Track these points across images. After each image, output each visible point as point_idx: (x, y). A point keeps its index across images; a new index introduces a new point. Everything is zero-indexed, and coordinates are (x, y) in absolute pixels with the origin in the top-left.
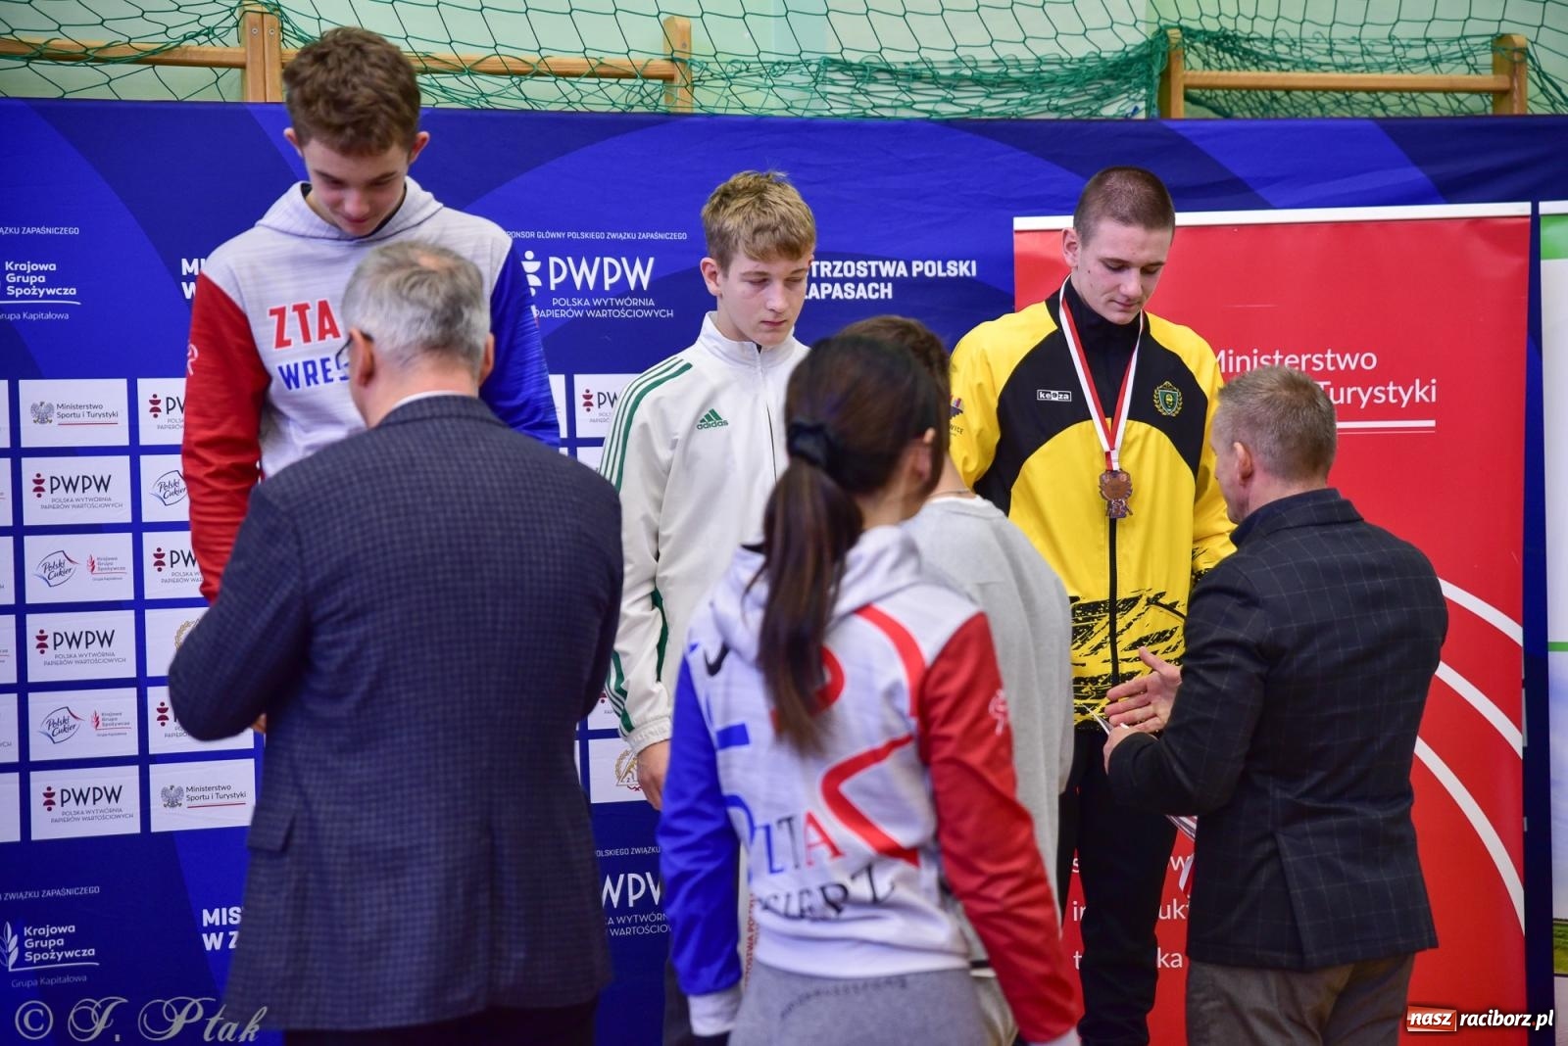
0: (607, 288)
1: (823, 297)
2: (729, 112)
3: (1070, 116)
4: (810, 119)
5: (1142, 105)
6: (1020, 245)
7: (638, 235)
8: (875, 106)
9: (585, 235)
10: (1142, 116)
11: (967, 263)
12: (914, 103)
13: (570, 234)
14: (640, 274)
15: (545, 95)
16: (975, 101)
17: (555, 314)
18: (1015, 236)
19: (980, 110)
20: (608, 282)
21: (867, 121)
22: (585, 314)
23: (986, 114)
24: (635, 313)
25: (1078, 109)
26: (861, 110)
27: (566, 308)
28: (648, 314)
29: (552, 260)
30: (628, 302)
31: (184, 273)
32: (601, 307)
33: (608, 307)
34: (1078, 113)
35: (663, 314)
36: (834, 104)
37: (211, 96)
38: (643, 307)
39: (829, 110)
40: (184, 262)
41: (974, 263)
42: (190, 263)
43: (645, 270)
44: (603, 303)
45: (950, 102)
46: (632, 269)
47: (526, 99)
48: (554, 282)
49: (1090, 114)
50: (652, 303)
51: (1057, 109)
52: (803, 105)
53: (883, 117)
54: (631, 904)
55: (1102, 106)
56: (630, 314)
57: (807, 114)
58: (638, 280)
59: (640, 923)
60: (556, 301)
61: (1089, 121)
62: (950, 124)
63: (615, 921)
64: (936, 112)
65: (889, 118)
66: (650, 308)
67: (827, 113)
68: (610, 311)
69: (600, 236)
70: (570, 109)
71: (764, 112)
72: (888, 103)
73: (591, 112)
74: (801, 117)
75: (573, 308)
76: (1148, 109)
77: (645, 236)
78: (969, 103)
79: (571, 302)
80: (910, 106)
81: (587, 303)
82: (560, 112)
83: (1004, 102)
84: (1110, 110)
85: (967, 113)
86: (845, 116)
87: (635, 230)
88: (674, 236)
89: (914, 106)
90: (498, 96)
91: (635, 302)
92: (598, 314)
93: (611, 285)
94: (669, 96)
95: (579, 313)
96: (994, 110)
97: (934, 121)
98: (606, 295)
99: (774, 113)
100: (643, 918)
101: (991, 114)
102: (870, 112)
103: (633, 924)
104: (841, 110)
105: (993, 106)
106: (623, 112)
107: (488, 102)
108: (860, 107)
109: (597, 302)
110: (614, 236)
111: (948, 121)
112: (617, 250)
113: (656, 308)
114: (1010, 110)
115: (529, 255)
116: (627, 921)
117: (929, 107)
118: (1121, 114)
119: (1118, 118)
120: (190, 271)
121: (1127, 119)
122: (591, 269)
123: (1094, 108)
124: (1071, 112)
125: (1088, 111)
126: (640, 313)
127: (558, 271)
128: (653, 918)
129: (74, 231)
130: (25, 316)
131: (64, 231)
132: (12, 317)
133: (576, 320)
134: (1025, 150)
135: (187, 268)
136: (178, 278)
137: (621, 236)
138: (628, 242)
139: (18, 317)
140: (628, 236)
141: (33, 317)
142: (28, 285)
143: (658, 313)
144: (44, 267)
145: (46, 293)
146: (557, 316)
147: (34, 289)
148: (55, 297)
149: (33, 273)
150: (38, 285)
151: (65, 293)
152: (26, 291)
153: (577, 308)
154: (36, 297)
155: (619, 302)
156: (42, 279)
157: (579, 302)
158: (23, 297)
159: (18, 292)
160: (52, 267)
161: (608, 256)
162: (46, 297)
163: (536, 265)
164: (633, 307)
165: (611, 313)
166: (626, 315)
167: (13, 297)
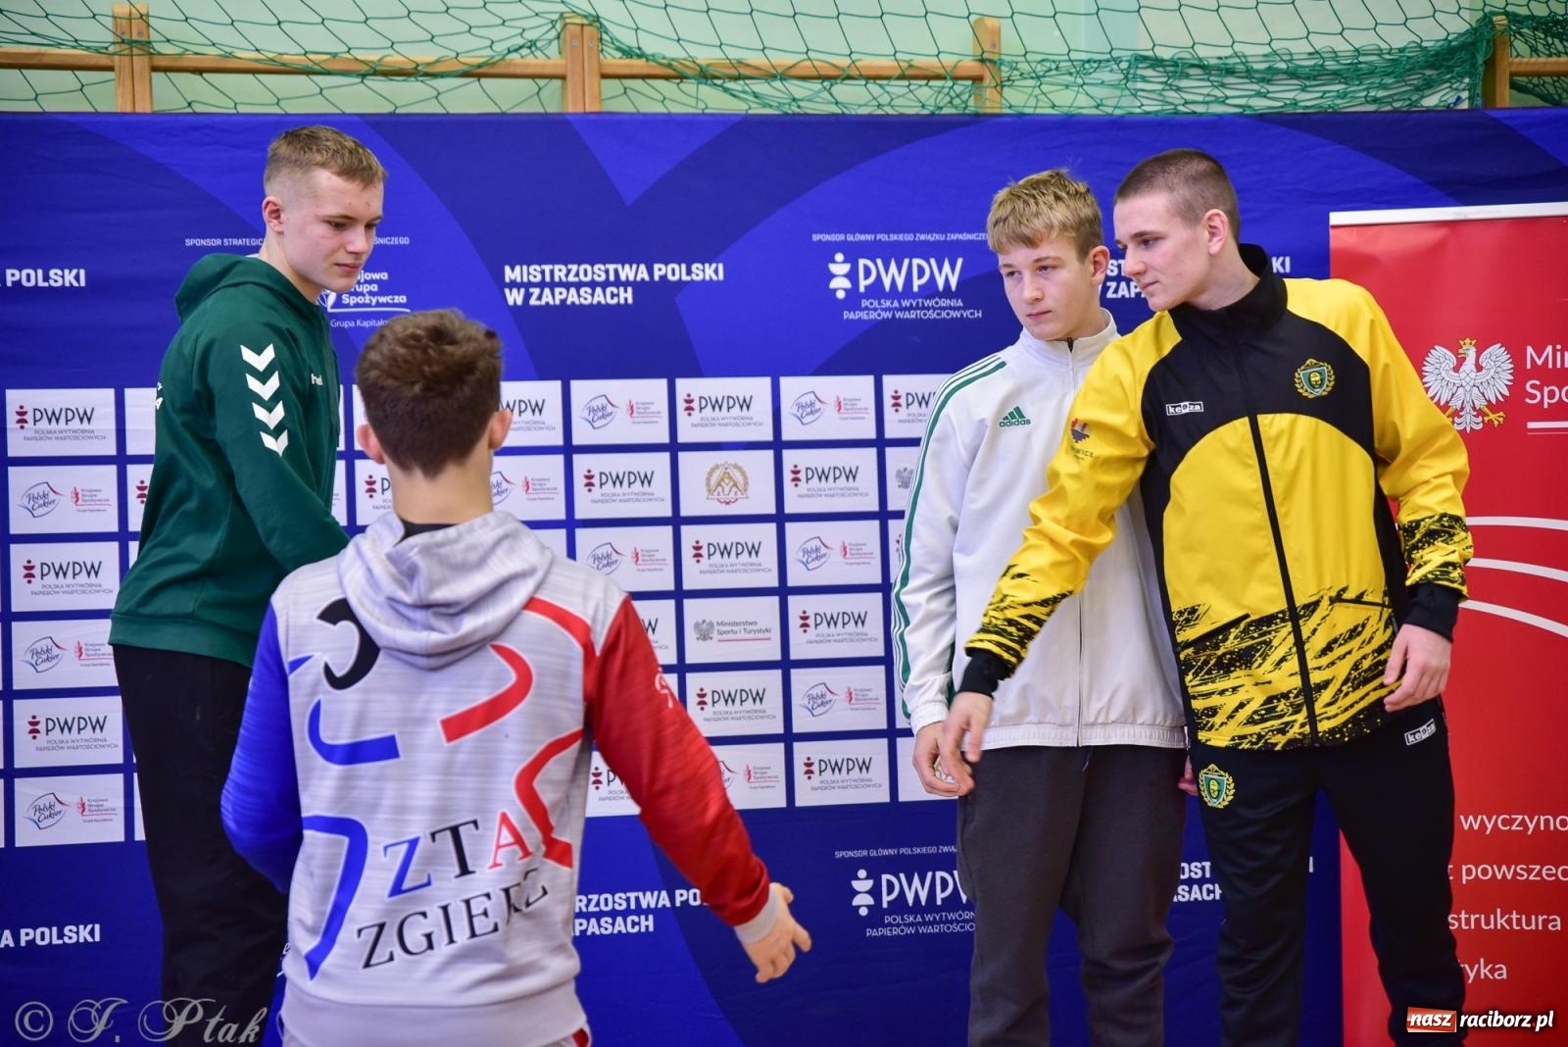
0: (916, 289)
1: (1133, 295)
2: (1038, 111)
3: (1389, 108)
4: (1122, 117)
5: (1465, 95)
6: (1336, 240)
7: (946, 236)
8: (1186, 102)
9: (894, 237)
10: (1465, 105)
11: (1281, 259)
12: (1227, 98)
13: (879, 236)
14: (949, 275)
15: (856, 99)
16: (1290, 95)
17: (864, 315)
18: (1332, 232)
19: (1295, 103)
20: (917, 283)
21: (1178, 117)
22: (894, 315)
23: (1301, 107)
24: (944, 314)
25: (1398, 100)
26: (1172, 107)
27: (875, 310)
28: (956, 314)
29: (862, 262)
30: (937, 303)
31: (507, 280)
32: (910, 308)
33: (917, 308)
34: (1397, 105)
35: (972, 314)
36: (1145, 102)
37: (533, 107)
38: (950, 308)
39: (1140, 107)
40: (507, 269)
41: (1288, 259)
42: (513, 270)
43: (953, 271)
44: (911, 305)
45: (1264, 96)
46: (940, 269)
47: (837, 103)
48: (863, 284)
49: (1410, 105)
50: (960, 303)
51: (1375, 100)
52: (1113, 102)
53: (1194, 113)
54: (939, 902)
55: (1423, 97)
56: (938, 314)
57: (1118, 112)
58: (947, 280)
59: (947, 921)
60: (865, 303)
61: (1409, 112)
62: (1264, 119)
63: (923, 918)
64: (1249, 107)
65: (1201, 114)
66: (958, 309)
67: (1138, 111)
68: (918, 312)
69: (909, 237)
70: (880, 112)
71: (1074, 111)
72: (1200, 98)
73: (901, 115)
74: (1111, 115)
75: (882, 310)
76: (1470, 98)
77: (954, 237)
78: (1285, 96)
79: (880, 304)
80: (1223, 101)
81: (896, 304)
82: (870, 115)
83: (1320, 94)
84: (1431, 101)
85: (1282, 107)
86: (1156, 113)
87: (944, 231)
89: (1228, 101)
90: (810, 100)
91: (944, 302)
92: (907, 315)
93: (920, 287)
94: (978, 97)
95: (888, 315)
96: (1309, 104)
97: (1248, 116)
98: (915, 296)
99: (1085, 111)
100: (952, 916)
101: (1307, 107)
102: (1181, 108)
103: (941, 922)
104: (1152, 107)
105: (1308, 99)
106: (932, 114)
107: (799, 107)
108: (1172, 104)
109: (906, 303)
110: (923, 237)
111: (1261, 115)
112: (926, 251)
113: (965, 308)
114: (1326, 103)
115: (839, 257)
116: (935, 918)
117: (1242, 101)
118: (1442, 104)
119: (1439, 109)
120: (513, 278)
121: (1449, 109)
122: (899, 270)
123: (1414, 99)
124: (1390, 103)
125: (1408, 102)
126: (948, 314)
127: (867, 272)
128: (960, 916)
129: (405, 241)
130: (358, 322)
131: (394, 241)
132: (346, 325)
133: (885, 321)
134: (1340, 143)
135: (510, 274)
136: (501, 285)
137: (930, 237)
138: (937, 243)
139: (352, 324)
140: (937, 237)
141: (366, 324)
142: (362, 294)
143: (967, 314)
144: (376, 276)
145: (378, 301)
146: (866, 317)
147: (367, 297)
148: (387, 305)
149: (366, 282)
150: (371, 293)
151: (396, 301)
152: (360, 300)
153: (886, 310)
154: (369, 305)
155: (928, 303)
156: (375, 288)
157: (888, 304)
158: (357, 305)
159: (353, 300)
160: (384, 276)
161: (917, 257)
162: (378, 304)
163: (846, 267)
164: (941, 308)
165: (920, 313)
166: (934, 316)
167: (348, 306)
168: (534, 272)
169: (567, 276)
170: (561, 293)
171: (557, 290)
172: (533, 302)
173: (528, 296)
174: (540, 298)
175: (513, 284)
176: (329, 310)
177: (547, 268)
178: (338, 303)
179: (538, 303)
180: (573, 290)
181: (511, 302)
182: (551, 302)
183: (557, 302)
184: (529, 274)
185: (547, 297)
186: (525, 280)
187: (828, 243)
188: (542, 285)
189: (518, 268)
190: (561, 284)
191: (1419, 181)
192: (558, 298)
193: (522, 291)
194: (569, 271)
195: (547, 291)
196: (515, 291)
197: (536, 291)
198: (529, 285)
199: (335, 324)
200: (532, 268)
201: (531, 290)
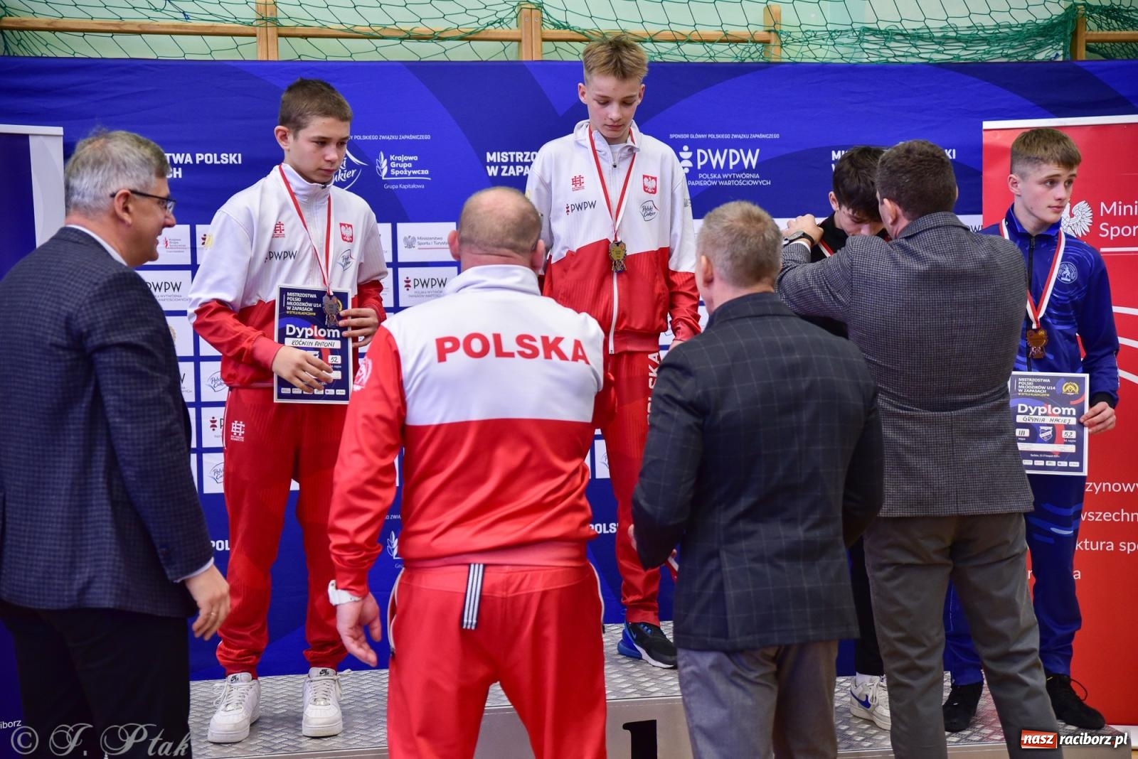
0: (731, 167)
3: (1015, 60)
4: (856, 64)
5: (1061, 52)
6: (987, 139)
8: (894, 56)
9: (718, 136)
10: (1060, 59)
12: (919, 53)
13: (709, 136)
14: (751, 159)
16: (957, 52)
17: (700, 183)
18: (984, 133)
19: (959, 57)
20: (732, 164)
21: (889, 65)
23: (962, 59)
24: (748, 183)
25: (1020, 56)
26: (886, 59)
27: (707, 180)
29: (699, 151)
30: (744, 176)
31: (488, 161)
33: (732, 179)
34: (1020, 58)
35: (765, 183)
36: (870, 55)
37: (501, 58)
38: (752, 179)
39: (866, 59)
40: (488, 154)
41: (954, 151)
42: (491, 155)
43: (754, 156)
44: (728, 177)
45: (941, 52)
46: (746, 157)
47: (685, 56)
48: (700, 164)
49: (1028, 58)
50: (758, 176)
51: (1007, 55)
52: (851, 55)
53: (899, 62)
55: (1036, 54)
56: (745, 183)
57: (853, 61)
58: (750, 162)
60: (701, 176)
61: (1027, 63)
62: (940, 67)
64: (933, 59)
65: (904, 63)
66: (757, 179)
67: (865, 61)
69: (727, 136)
71: (827, 61)
72: (903, 54)
74: (850, 63)
75: (711, 180)
76: (1064, 55)
77: (754, 136)
78: (953, 53)
79: (709, 176)
80: (916, 56)
81: (719, 176)
83: (974, 52)
84: (1041, 56)
85: (951, 59)
86: (876, 62)
87: (749, 133)
88: (771, 136)
89: (919, 56)
90: (668, 54)
91: (748, 176)
92: (726, 183)
93: (734, 166)
94: (767, 53)
96: (967, 57)
97: (931, 65)
98: (731, 172)
99: (833, 61)
101: (966, 59)
102: (892, 60)
104: (873, 59)
105: (967, 55)
106: (740, 62)
108: (885, 57)
109: (725, 176)
110: (735, 136)
111: (939, 64)
112: (736, 144)
114: (977, 57)
115: (686, 148)
117: (928, 56)
118: (1047, 58)
119: (1045, 61)
120: (491, 160)
121: (1050, 61)
123: (1031, 55)
124: (1016, 57)
126: (750, 183)
127: (702, 157)
129: (428, 137)
130: (400, 186)
131: (422, 137)
132: (393, 187)
133: (713, 187)
134: (987, 81)
135: (489, 157)
136: (485, 164)
137: (740, 137)
138: (744, 140)
139: (397, 187)
140: (744, 136)
141: (404, 187)
142: (402, 169)
143: (762, 182)
144: (411, 158)
145: (412, 173)
146: (701, 184)
147: (406, 171)
148: (417, 175)
149: (405, 162)
150: (408, 169)
151: (422, 173)
152: (401, 172)
153: (713, 180)
154: (407, 176)
155: (738, 176)
156: (410, 165)
157: (715, 176)
158: (400, 176)
159: (397, 173)
160: (416, 158)
161: (732, 148)
162: (412, 175)
163: (690, 155)
164: (747, 179)
165: (734, 182)
166: (742, 184)
167: (394, 176)
168: (504, 156)
169: (523, 158)
170: (520, 169)
171: (518, 167)
172: (503, 174)
173: (500, 170)
174: (507, 172)
175: (492, 164)
176: (383, 178)
177: (512, 154)
178: (388, 174)
179: (506, 175)
180: (527, 167)
181: (490, 174)
182: (514, 174)
183: (518, 174)
184: (501, 157)
185: (512, 172)
186: (499, 161)
187: (679, 139)
188: (509, 164)
189: (494, 154)
190: (520, 163)
191: (1032, 104)
192: (518, 172)
193: (497, 167)
194: (525, 156)
195: (512, 168)
196: (493, 167)
197: (505, 168)
198: (501, 164)
199: (386, 187)
200: (503, 154)
201: (502, 167)
